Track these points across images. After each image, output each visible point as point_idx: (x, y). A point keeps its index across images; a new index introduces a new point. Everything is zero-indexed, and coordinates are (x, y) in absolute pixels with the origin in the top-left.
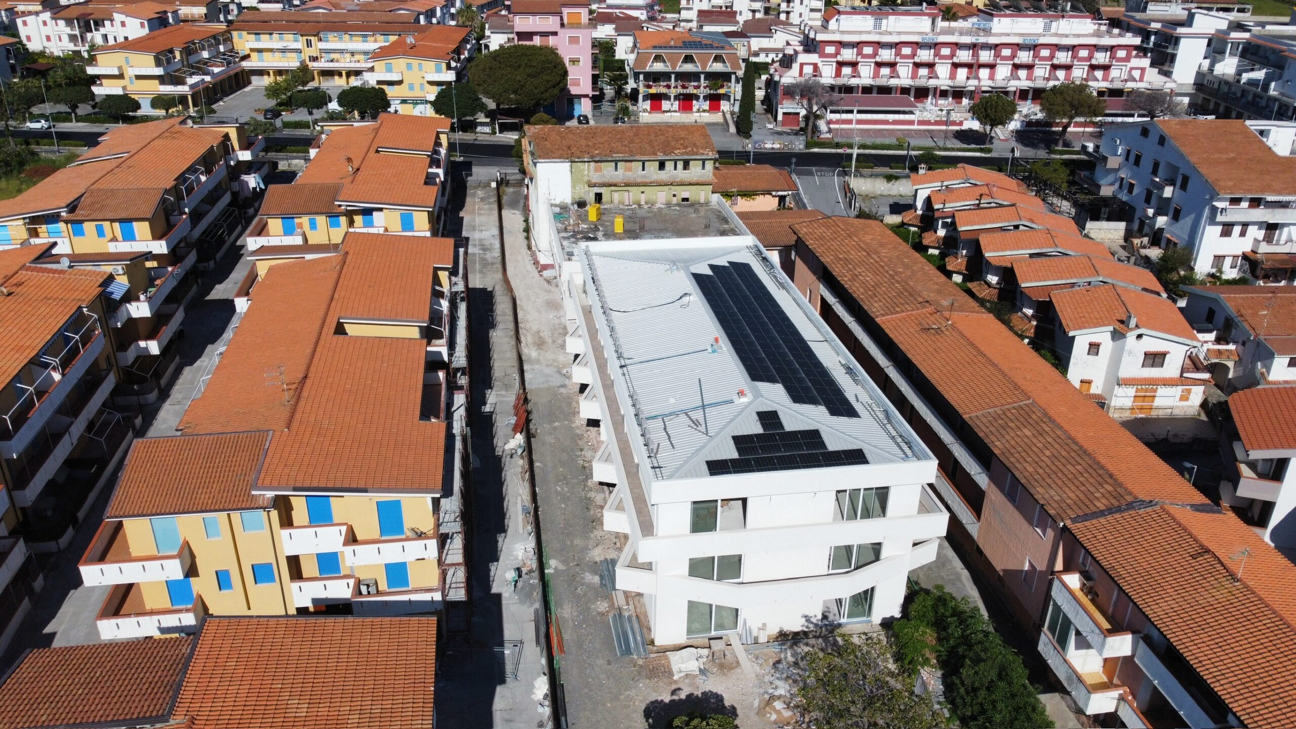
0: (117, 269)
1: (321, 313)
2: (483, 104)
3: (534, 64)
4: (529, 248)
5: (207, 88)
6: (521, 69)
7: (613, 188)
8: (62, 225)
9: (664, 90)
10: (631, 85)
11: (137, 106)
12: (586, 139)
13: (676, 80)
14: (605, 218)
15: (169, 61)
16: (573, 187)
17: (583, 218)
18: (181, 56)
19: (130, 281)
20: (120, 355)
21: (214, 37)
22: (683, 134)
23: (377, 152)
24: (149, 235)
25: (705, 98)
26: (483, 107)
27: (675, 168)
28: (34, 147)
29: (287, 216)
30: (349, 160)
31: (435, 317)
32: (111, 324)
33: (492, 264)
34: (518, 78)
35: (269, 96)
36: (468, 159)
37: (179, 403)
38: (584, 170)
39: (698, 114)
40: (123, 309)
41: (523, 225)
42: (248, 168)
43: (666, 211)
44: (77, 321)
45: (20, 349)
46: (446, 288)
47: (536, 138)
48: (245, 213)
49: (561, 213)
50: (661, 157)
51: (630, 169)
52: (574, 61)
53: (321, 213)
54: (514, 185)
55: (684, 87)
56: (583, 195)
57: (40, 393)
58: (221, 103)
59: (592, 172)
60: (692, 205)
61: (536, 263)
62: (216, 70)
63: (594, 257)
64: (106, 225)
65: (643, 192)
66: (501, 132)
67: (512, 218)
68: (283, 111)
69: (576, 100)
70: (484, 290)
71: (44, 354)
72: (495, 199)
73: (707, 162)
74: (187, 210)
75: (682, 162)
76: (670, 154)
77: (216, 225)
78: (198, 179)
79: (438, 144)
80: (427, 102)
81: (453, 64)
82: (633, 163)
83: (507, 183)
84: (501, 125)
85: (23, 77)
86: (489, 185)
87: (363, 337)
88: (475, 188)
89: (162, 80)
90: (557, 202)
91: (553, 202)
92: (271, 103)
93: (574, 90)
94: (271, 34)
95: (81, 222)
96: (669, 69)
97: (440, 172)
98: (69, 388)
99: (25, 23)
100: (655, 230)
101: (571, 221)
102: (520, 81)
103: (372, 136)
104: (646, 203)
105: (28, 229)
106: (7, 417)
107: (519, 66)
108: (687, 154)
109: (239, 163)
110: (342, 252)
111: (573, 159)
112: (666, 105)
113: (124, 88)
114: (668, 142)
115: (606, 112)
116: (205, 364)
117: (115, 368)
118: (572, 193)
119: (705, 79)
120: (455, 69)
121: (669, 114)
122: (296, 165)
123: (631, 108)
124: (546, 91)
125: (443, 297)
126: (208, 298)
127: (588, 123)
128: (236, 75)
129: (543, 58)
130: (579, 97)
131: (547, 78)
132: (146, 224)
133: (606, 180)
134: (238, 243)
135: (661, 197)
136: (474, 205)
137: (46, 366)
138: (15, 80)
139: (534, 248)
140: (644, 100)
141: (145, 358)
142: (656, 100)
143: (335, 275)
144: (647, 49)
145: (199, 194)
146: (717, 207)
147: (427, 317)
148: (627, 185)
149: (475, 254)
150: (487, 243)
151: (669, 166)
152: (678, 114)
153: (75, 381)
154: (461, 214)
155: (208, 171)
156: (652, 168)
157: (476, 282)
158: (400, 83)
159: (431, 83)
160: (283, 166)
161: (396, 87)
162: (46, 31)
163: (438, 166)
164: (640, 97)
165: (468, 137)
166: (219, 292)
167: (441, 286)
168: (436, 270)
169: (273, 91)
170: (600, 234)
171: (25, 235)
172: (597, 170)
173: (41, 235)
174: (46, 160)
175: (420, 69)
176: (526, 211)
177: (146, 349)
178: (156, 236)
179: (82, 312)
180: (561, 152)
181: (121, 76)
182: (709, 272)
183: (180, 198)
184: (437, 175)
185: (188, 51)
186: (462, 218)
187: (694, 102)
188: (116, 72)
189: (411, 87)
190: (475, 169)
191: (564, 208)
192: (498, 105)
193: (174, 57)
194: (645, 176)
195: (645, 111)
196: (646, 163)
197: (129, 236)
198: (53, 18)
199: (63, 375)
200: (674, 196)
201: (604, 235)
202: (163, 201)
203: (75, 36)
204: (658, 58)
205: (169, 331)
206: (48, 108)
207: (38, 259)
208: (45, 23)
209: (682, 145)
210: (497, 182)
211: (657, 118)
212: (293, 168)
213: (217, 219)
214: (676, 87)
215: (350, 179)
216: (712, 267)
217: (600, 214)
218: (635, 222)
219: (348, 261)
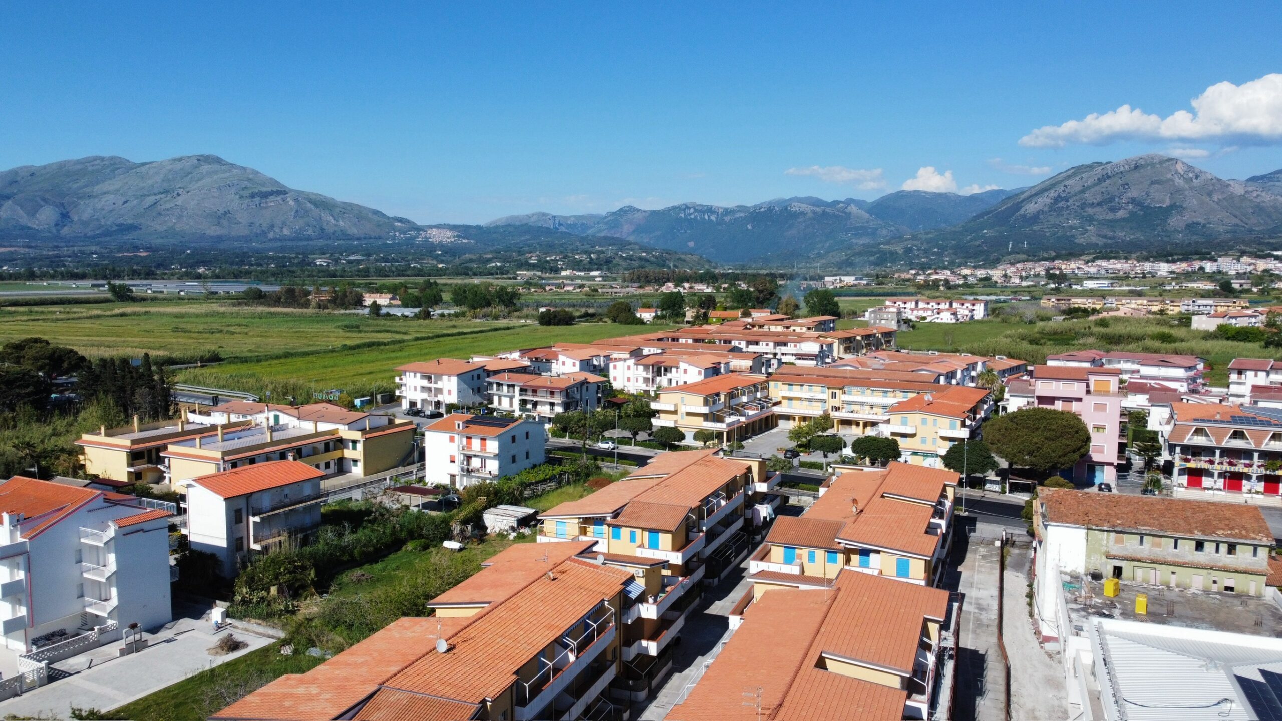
0: (638, 571)
1: (806, 644)
2: (995, 462)
3: (1053, 427)
4: (1031, 615)
5: (741, 427)
6: (1040, 432)
7: (1136, 563)
8: (605, 527)
9: (1206, 466)
10: (1164, 457)
11: (682, 437)
12: (1107, 507)
13: (1221, 456)
14: (1123, 595)
15: (714, 403)
16: (1088, 556)
17: (1099, 592)
18: (725, 399)
19: (646, 585)
20: (624, 649)
21: (754, 386)
22: (1228, 514)
23: (882, 496)
24: (670, 547)
25: (1259, 478)
26: (994, 465)
27: (1217, 551)
28: (600, 463)
29: (789, 547)
30: (855, 501)
31: (919, 670)
32: (623, 621)
33: (988, 626)
34: (1035, 440)
35: (791, 438)
36: (972, 515)
37: (663, 706)
38: (1102, 540)
39: (1250, 495)
40: (635, 608)
41: (1026, 590)
42: (763, 498)
43: (1203, 598)
44: (598, 611)
45: (550, 627)
46: (934, 641)
47: (1049, 501)
48: (754, 539)
49: (1071, 582)
50: (1199, 536)
51: (1159, 545)
52: (1098, 428)
53: (821, 548)
54: (1020, 547)
55: (1231, 464)
56: (1098, 567)
57: (556, 670)
58: (750, 441)
59: (1111, 543)
60: (1238, 596)
61: (1037, 633)
62: (751, 413)
63: (1107, 636)
64: (638, 532)
65: (1173, 573)
66: (1011, 491)
67: (1015, 581)
68: (801, 452)
69: (1097, 468)
70: (975, 652)
71: (567, 636)
72: (999, 559)
73: (1259, 549)
74: (704, 528)
75: (1226, 546)
76: (1211, 534)
77: (726, 546)
78: (719, 503)
79: (943, 495)
80: (937, 456)
81: (968, 422)
82: (1163, 539)
83: (1013, 544)
84: (1011, 485)
85: (604, 408)
86: (993, 543)
87: (842, 676)
88: (977, 544)
89: (706, 417)
90: (1068, 570)
91: (1063, 569)
92: (793, 444)
93: (1096, 457)
94: (802, 386)
95: (619, 527)
96: (1213, 444)
97: (943, 523)
98: (578, 670)
99: (615, 367)
100: (1187, 617)
101: (1083, 593)
102: (1036, 443)
103: (879, 482)
104: (1178, 586)
105: (580, 527)
106: (527, 685)
107: (1037, 429)
108: (1234, 536)
109: (756, 493)
110: (835, 588)
111: (1090, 526)
112: (1206, 481)
113: (676, 422)
114: (1209, 521)
115: (1132, 483)
116: (693, 673)
117: (618, 661)
118: (1086, 562)
119: (1259, 458)
120: (970, 426)
121: (1211, 492)
122: (805, 501)
123: (1163, 481)
124: (1065, 455)
125: (930, 650)
126: (707, 612)
127: (1110, 490)
128: (767, 418)
129: (1064, 423)
130: (1102, 464)
131: (1068, 442)
132: (669, 536)
133: (1129, 553)
134: (742, 566)
135: (1197, 582)
136: (974, 561)
137: (566, 646)
138: (599, 410)
139: (1036, 616)
140: (1179, 475)
141: (643, 657)
142: (1195, 476)
143: (825, 609)
144: (1186, 421)
145: (717, 516)
146: (1273, 603)
147: (910, 667)
148: (1153, 562)
149: (970, 613)
150: (984, 603)
151: (1209, 547)
152: (1223, 493)
153: (584, 665)
154: (960, 569)
155: (729, 498)
156: (1187, 547)
157: (968, 642)
158: (913, 436)
159: (944, 438)
160: (793, 501)
161: (908, 439)
162: (629, 374)
163: (941, 517)
164: (1176, 471)
165: (976, 493)
166: (717, 608)
167: (929, 638)
168: (926, 621)
169: (796, 434)
170: (1116, 612)
171: (576, 531)
172: (1117, 541)
173: (588, 534)
174: (605, 475)
175: (935, 425)
176: (1031, 575)
177: (647, 648)
178: (676, 548)
179: (603, 605)
180: (1076, 517)
181: (675, 412)
182: (1260, 679)
183: (701, 517)
184: (939, 526)
185: (731, 395)
186: (961, 573)
187: (1244, 482)
188: (672, 409)
189: (924, 441)
190: (979, 525)
191: (1075, 577)
192: (1011, 465)
193: (719, 400)
194: (1177, 556)
195: (1179, 485)
196: (1179, 541)
197: (654, 545)
198: (635, 364)
199: (577, 658)
200: (1215, 582)
201: (1122, 614)
202: (687, 518)
203: (648, 379)
204: (1199, 431)
205: (668, 635)
206: (616, 433)
207: (581, 554)
208: (629, 368)
209: (1227, 525)
210: (1002, 541)
211: (1194, 494)
212: (802, 504)
213: (728, 540)
214: (1221, 463)
215: (853, 519)
216: (1263, 672)
217: (1118, 590)
218: (1162, 605)
219: (839, 597)
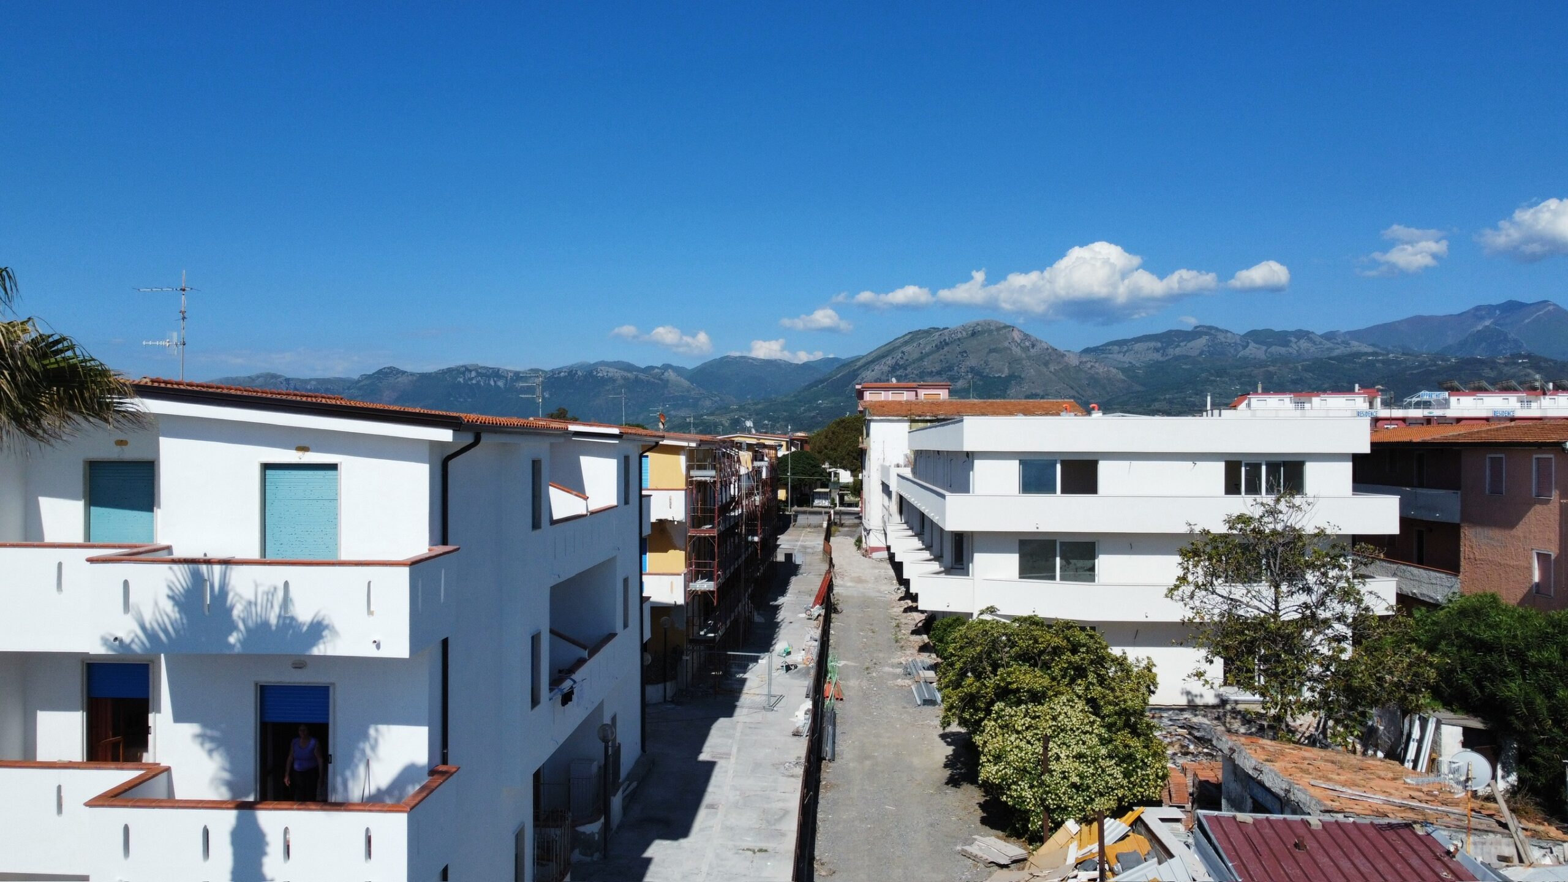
54: (849, 526)
66: (841, 504)
83: (842, 525)
86: (821, 526)
88: (804, 527)
111: (913, 417)
150: (806, 546)
